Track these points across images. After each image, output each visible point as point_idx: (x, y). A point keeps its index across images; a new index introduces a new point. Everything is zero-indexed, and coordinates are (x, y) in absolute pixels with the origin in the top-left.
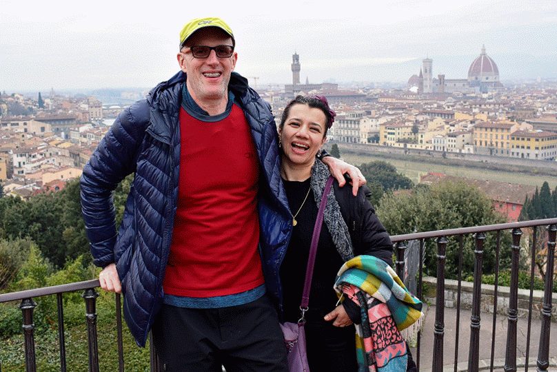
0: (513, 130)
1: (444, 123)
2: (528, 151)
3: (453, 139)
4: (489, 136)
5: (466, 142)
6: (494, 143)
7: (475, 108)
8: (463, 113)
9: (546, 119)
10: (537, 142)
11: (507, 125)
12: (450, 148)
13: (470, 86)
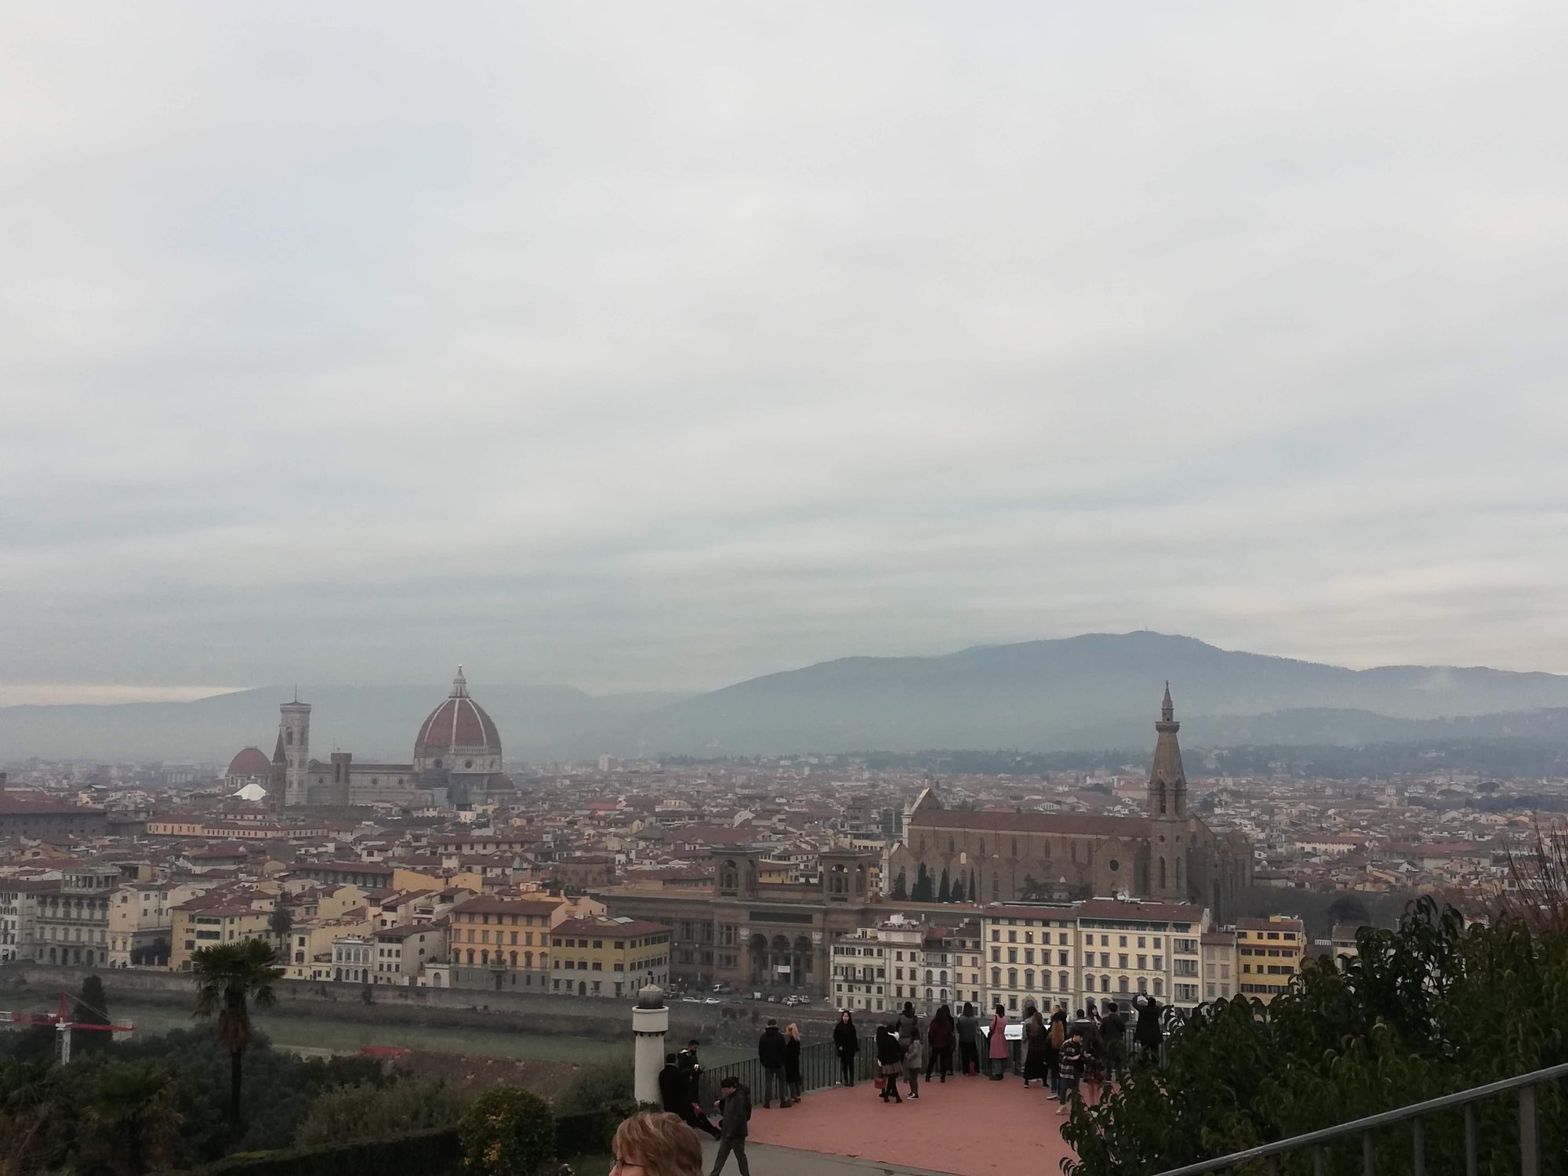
0: (558, 917)
1: (365, 903)
2: (597, 976)
3: (395, 947)
4: (492, 937)
5: (428, 954)
6: (507, 956)
7: (449, 856)
8: (413, 869)
9: (638, 887)
10: (619, 950)
11: (540, 903)
12: (385, 974)
13: (421, 786)
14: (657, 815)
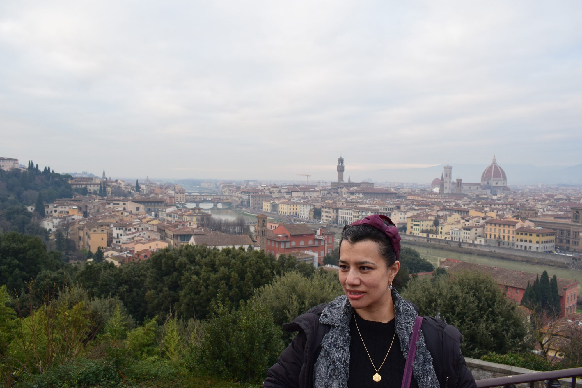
0: (518, 226)
1: (460, 219)
2: (530, 244)
3: (468, 232)
4: (497, 231)
5: (478, 234)
6: (502, 237)
7: (486, 207)
8: (476, 211)
9: (545, 219)
10: (538, 237)
11: (512, 222)
12: (465, 239)
13: (483, 189)
14: (555, 199)
